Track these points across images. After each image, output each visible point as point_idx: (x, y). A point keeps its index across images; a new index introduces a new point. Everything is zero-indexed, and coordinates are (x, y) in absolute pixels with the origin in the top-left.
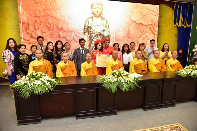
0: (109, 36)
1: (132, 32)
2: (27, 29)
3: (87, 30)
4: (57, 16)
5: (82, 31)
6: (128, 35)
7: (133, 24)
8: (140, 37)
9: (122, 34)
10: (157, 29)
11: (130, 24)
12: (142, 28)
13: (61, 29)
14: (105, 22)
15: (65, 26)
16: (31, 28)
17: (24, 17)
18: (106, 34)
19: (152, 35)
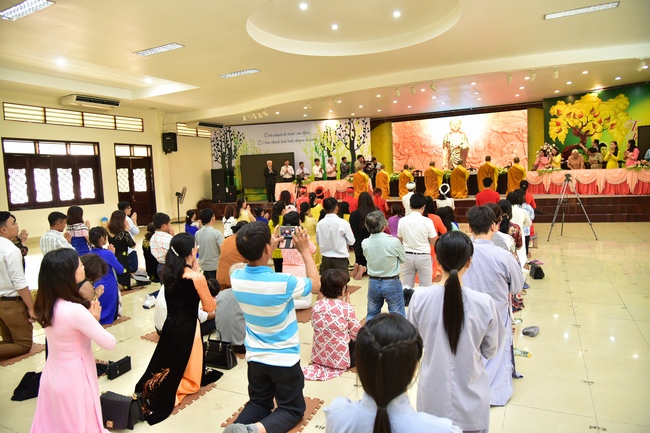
0: (467, 149)
1: (494, 141)
2: (397, 148)
3: (447, 145)
4: (420, 135)
5: (442, 146)
6: (489, 146)
7: (495, 134)
8: (504, 146)
9: (481, 145)
10: (526, 135)
11: (490, 135)
12: (505, 136)
13: (424, 146)
14: (463, 135)
15: (427, 144)
16: (401, 147)
17: (396, 139)
18: (464, 147)
19: (520, 143)
